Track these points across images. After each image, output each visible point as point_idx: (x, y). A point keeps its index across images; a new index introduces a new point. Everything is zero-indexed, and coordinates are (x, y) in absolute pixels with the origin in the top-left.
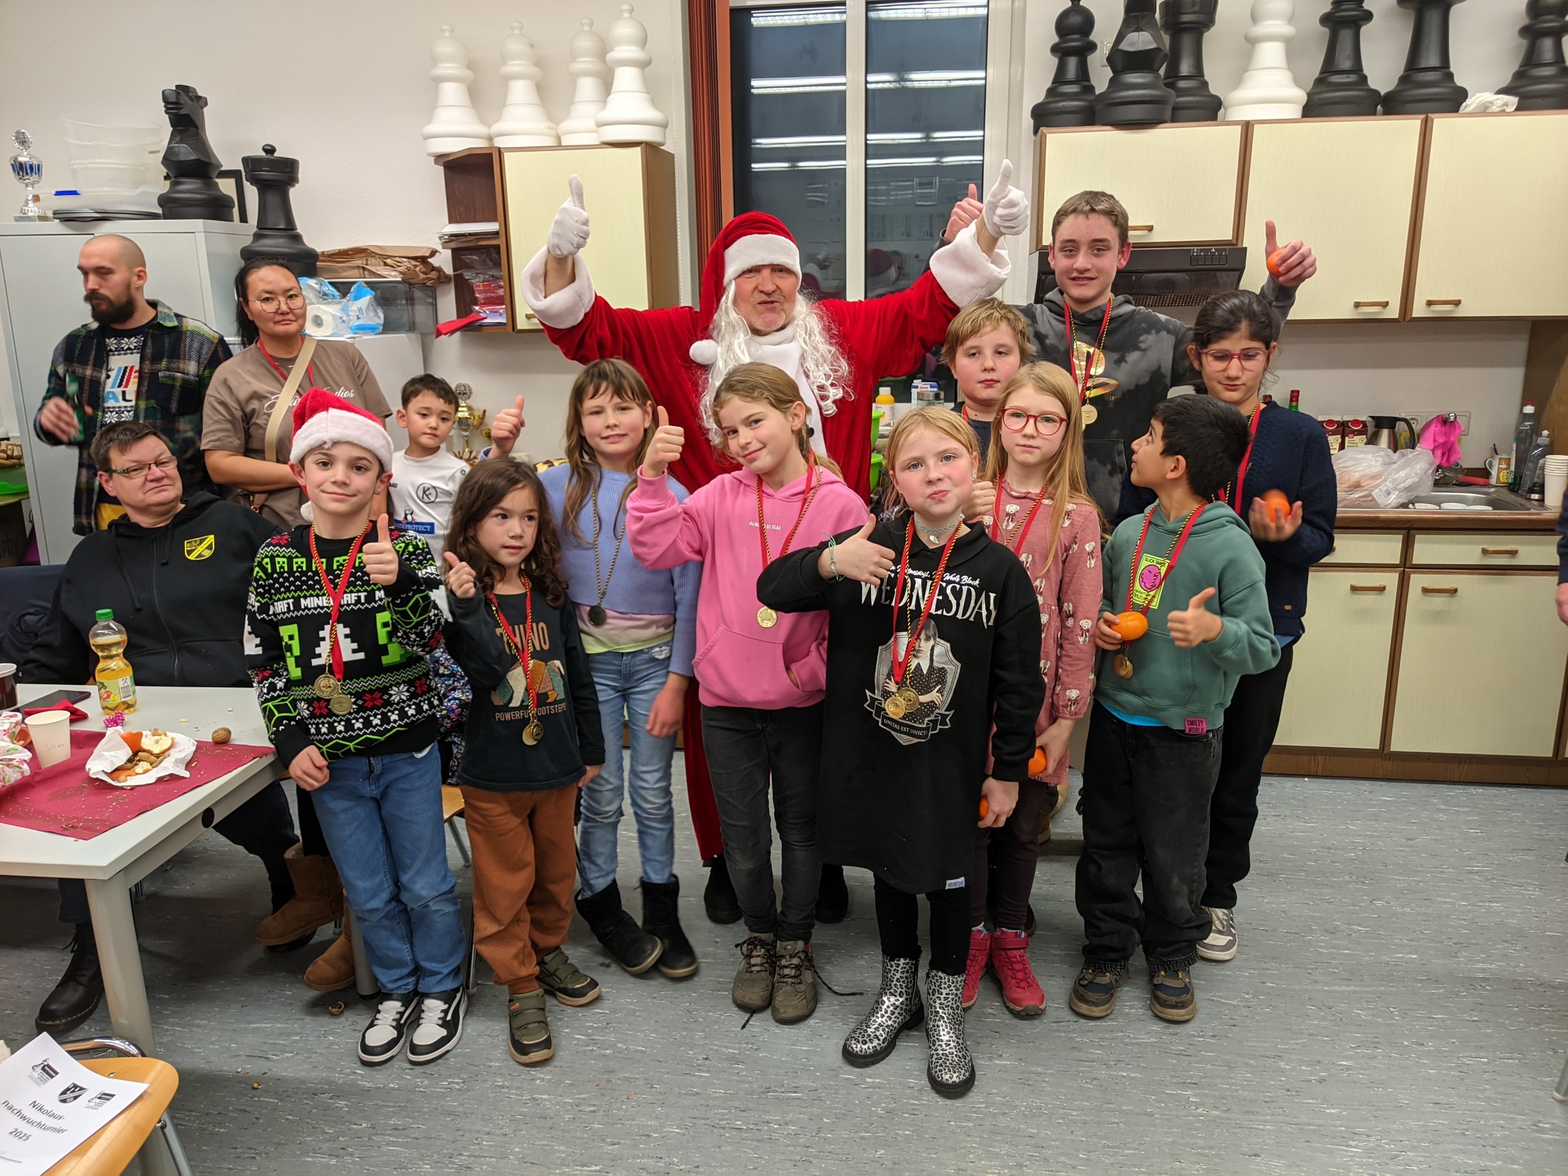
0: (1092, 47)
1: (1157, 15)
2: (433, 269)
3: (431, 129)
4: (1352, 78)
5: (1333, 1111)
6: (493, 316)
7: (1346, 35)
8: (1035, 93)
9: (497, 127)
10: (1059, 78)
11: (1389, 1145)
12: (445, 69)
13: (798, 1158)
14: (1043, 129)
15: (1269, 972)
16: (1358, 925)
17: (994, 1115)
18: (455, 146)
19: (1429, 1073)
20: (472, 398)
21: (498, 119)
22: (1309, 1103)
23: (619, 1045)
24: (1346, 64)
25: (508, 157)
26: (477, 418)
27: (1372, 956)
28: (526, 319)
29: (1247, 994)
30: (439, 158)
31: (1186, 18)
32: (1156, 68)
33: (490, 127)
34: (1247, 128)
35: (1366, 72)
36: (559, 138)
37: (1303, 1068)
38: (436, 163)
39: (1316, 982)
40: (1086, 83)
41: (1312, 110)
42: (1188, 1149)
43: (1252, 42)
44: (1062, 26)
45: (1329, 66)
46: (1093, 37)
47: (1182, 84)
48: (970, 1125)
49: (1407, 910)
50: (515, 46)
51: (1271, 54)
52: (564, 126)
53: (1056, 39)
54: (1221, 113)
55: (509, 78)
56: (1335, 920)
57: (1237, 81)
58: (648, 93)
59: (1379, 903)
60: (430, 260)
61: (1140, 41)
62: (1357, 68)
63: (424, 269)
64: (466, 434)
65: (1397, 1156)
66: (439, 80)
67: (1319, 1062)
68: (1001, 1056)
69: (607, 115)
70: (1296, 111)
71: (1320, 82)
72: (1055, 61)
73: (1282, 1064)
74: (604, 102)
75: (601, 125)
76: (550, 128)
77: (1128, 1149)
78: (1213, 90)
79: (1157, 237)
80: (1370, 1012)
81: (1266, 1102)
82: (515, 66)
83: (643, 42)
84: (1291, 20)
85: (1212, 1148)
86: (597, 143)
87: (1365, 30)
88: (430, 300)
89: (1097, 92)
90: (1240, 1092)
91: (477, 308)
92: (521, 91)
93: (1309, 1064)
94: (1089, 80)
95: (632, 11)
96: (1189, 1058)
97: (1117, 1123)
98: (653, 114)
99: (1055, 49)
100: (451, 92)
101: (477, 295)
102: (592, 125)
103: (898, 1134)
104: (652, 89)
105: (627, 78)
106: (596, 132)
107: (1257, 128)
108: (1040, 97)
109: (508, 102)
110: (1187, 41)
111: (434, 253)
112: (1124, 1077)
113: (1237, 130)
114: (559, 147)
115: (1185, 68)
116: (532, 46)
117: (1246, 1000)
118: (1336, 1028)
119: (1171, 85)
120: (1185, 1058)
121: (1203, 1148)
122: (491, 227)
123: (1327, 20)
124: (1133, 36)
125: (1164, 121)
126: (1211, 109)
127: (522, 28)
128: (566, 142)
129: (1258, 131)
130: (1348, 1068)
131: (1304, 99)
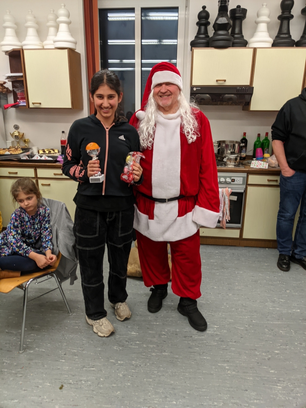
0: (209, 23)
1: (229, 13)
2: (5, 88)
3: (3, 43)
4: (287, 36)
5: (272, 371)
6: (22, 103)
7: (285, 22)
8: (192, 37)
9: (24, 43)
10: (199, 33)
11: (290, 385)
12: (7, 24)
13: (89, 396)
14: (193, 48)
15: (254, 317)
16: (282, 299)
17: (160, 376)
18: (10, 48)
20: (19, 129)
21: (24, 40)
22: (265, 368)
23: (36, 349)
24: (285, 30)
25: (25, 52)
26: (21, 135)
27: (286, 311)
28: (32, 104)
29: (246, 325)
30: (6, 52)
31: (237, 15)
32: (228, 29)
33: (21, 43)
34: (255, 50)
35: (291, 34)
36: (43, 47)
37: (263, 354)
38: (6, 54)
39: (268, 320)
40: (207, 35)
41: (275, 45)
42: (224, 388)
43: (257, 23)
44: (200, 16)
45: (280, 32)
46: (209, 20)
47: (236, 36)
48: (151, 380)
49: (297, 294)
50: (29, 17)
51: (263, 27)
52: (45, 42)
53: (198, 20)
54: (247, 46)
55: (28, 27)
56: (275, 297)
57: (252, 36)
58: (70, 32)
59: (288, 291)
60: (4, 85)
61: (223, 20)
62: (288, 32)
63: (2, 88)
64: (18, 140)
65: (293, 390)
66: (6, 27)
67: (268, 352)
68: (165, 351)
69: (57, 38)
70: (270, 45)
71: (277, 37)
72: (197, 28)
73: (257, 353)
74: (56, 35)
75: (55, 42)
76: (40, 43)
77: (204, 389)
78: (245, 38)
79: (228, 83)
80: (285, 332)
81: (251, 368)
82: (29, 24)
83: (68, 16)
84: (269, 16)
85: (232, 388)
86: (54, 48)
87: (291, 21)
88: (5, 98)
89: (210, 37)
90: (242, 364)
91: (18, 101)
92: (31, 32)
93: (265, 352)
94: (207, 34)
95: (65, 6)
96: (226, 351)
97: (201, 378)
98: (70, 39)
99: (197, 24)
100: (9, 31)
101: (18, 96)
102: (52, 42)
103: (125, 385)
104: (72, 32)
105: (63, 27)
106: (53, 45)
107: (258, 50)
108: (193, 39)
109: (27, 35)
110: (237, 22)
111: (5, 83)
112: (205, 359)
113: (252, 50)
114: (43, 49)
115: (237, 31)
116: (35, 17)
117: (246, 327)
118: (274, 338)
119: (233, 36)
120: (225, 351)
121: (229, 388)
122: (21, 74)
123: (280, 18)
124: (220, 19)
125: (230, 47)
126: (244, 44)
127: (32, 12)
128: (45, 47)
129: (258, 51)
130: (278, 354)
131: (272, 42)
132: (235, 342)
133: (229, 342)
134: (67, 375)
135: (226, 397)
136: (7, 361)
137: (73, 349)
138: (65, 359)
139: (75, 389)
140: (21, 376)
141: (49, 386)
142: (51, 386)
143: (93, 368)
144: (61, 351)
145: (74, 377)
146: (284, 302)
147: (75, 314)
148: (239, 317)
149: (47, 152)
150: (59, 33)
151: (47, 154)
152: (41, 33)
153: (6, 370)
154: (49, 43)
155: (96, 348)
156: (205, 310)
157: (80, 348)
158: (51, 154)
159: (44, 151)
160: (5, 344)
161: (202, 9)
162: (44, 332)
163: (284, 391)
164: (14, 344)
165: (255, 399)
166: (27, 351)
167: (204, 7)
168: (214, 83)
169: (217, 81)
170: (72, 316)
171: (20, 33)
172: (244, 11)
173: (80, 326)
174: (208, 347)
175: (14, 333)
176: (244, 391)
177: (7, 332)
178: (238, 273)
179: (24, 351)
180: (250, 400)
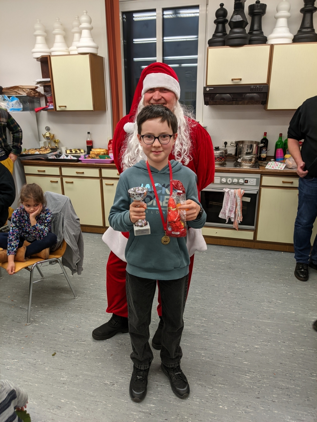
0: (226, 21)
1: (246, 10)
2: (37, 92)
3: (34, 50)
4: (309, 30)
5: (246, 363)
6: (51, 107)
7: (308, 15)
8: (210, 37)
10: (217, 31)
12: (38, 32)
15: (245, 314)
16: (280, 300)
18: (39, 55)
19: (283, 353)
20: (50, 130)
21: (52, 46)
22: (239, 359)
23: (41, 323)
24: (307, 25)
25: (52, 58)
26: (52, 136)
27: (280, 311)
28: (59, 108)
29: (235, 320)
30: (37, 59)
31: (256, 11)
32: (244, 27)
33: (50, 48)
34: (272, 46)
35: (314, 28)
36: (69, 52)
37: (242, 347)
38: (37, 61)
39: (258, 318)
40: (225, 33)
41: (296, 40)
43: (277, 18)
44: (218, 14)
45: (302, 26)
46: (227, 18)
49: (298, 297)
50: (57, 25)
51: (282, 22)
52: (71, 48)
53: (216, 18)
54: (266, 42)
55: (55, 34)
57: (271, 32)
58: (92, 38)
60: (36, 90)
61: (238, 18)
62: (312, 26)
63: (34, 92)
64: (49, 141)
66: (36, 36)
67: (248, 345)
69: (79, 44)
70: (290, 41)
71: (299, 31)
72: (215, 26)
73: (236, 345)
74: (79, 41)
75: (78, 47)
76: (66, 49)
78: (265, 34)
79: (243, 82)
80: (271, 330)
82: (56, 31)
83: (90, 22)
84: (289, 10)
86: (77, 53)
87: (315, 15)
88: (39, 102)
91: (48, 104)
92: (59, 39)
93: (245, 346)
95: (87, 13)
96: (207, 340)
98: (92, 44)
99: (215, 22)
100: (39, 39)
101: (48, 100)
102: (76, 48)
104: (93, 37)
105: (85, 33)
106: (77, 50)
107: (275, 46)
109: (55, 42)
110: (256, 18)
111: (37, 87)
112: (185, 345)
113: (269, 47)
114: (69, 55)
115: (256, 27)
116: (62, 25)
117: (234, 323)
118: (258, 334)
119: (252, 33)
121: (199, 371)
122: (49, 79)
123: (302, 11)
124: (235, 16)
125: (246, 44)
126: (264, 41)
127: (59, 19)
128: (71, 53)
129: (276, 48)
130: (257, 348)
131: (293, 37)
132: (218, 334)
133: (212, 333)
134: (61, 345)
135: (194, 379)
136: (15, 330)
137: (71, 326)
138: (62, 333)
139: (65, 357)
140: (24, 343)
141: (44, 352)
142: (46, 353)
143: (84, 342)
144: (61, 326)
145: (66, 348)
146: (281, 303)
147: (80, 298)
148: (230, 313)
149: (74, 152)
150: (82, 39)
151: (74, 154)
152: (68, 40)
153: (13, 337)
154: (74, 50)
155: (91, 327)
156: (199, 304)
157: (78, 325)
158: (77, 153)
159: (71, 151)
160: (17, 317)
161: (220, 7)
162: (51, 310)
163: (251, 380)
164: (24, 318)
165: (220, 383)
166: (33, 324)
167: (222, 5)
168: (229, 82)
169: (232, 80)
170: (77, 299)
171: (49, 40)
172: (264, 6)
173: (82, 308)
174: (191, 335)
175: (26, 309)
176: (213, 376)
177: (20, 308)
178: (243, 274)
179: (31, 324)
180: (215, 384)
